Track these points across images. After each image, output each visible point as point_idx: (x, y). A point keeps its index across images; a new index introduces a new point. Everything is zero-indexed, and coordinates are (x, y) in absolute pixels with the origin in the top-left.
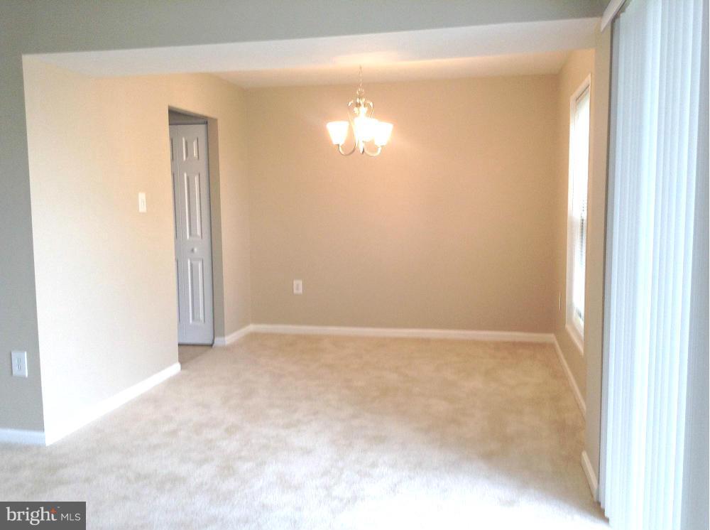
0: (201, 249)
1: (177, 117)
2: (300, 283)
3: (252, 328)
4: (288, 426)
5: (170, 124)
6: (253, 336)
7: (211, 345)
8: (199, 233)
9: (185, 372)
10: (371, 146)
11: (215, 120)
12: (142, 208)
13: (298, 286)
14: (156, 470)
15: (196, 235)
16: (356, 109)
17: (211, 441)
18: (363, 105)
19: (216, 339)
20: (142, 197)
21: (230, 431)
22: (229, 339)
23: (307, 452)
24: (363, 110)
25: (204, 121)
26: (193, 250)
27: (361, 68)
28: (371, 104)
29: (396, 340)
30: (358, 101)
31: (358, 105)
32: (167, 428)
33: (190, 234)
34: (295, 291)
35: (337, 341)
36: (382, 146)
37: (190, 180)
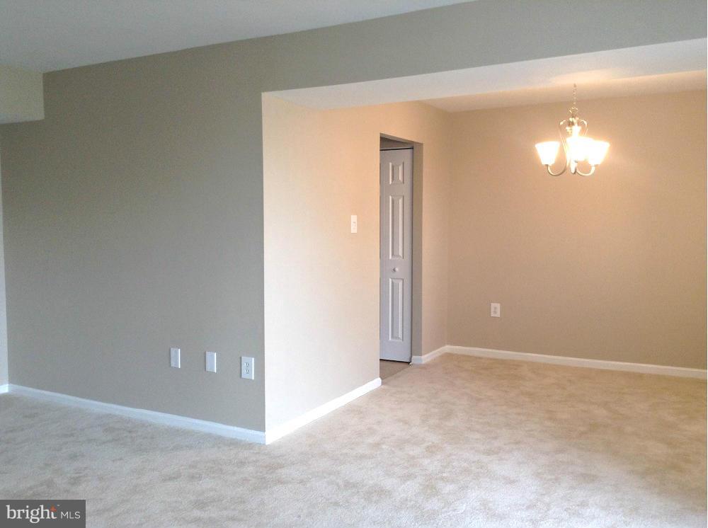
0: (402, 269)
1: (387, 143)
2: (498, 306)
3: (447, 348)
4: (489, 453)
5: (381, 150)
6: (449, 356)
7: (409, 363)
8: (401, 254)
9: (385, 387)
10: (584, 166)
11: (421, 145)
12: (354, 229)
13: (496, 309)
14: (363, 480)
15: (398, 256)
16: (568, 128)
17: (413, 458)
18: (576, 125)
19: (414, 357)
20: (354, 218)
21: (431, 450)
22: (425, 358)
23: (511, 482)
24: (576, 129)
25: (410, 146)
26: (394, 270)
27: (575, 86)
28: (585, 123)
29: (602, 372)
30: (571, 119)
31: (572, 124)
32: (371, 440)
33: (393, 254)
34: (493, 315)
35: (536, 369)
36: (596, 166)
37: (395, 202)
